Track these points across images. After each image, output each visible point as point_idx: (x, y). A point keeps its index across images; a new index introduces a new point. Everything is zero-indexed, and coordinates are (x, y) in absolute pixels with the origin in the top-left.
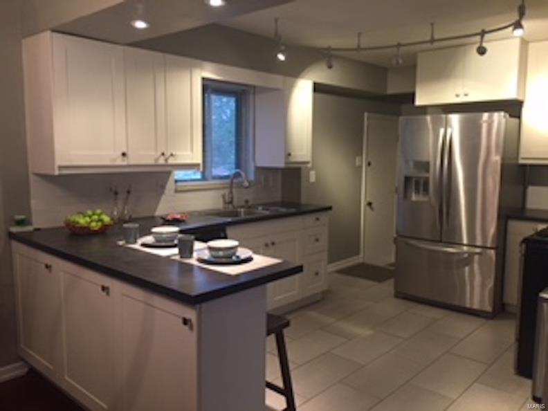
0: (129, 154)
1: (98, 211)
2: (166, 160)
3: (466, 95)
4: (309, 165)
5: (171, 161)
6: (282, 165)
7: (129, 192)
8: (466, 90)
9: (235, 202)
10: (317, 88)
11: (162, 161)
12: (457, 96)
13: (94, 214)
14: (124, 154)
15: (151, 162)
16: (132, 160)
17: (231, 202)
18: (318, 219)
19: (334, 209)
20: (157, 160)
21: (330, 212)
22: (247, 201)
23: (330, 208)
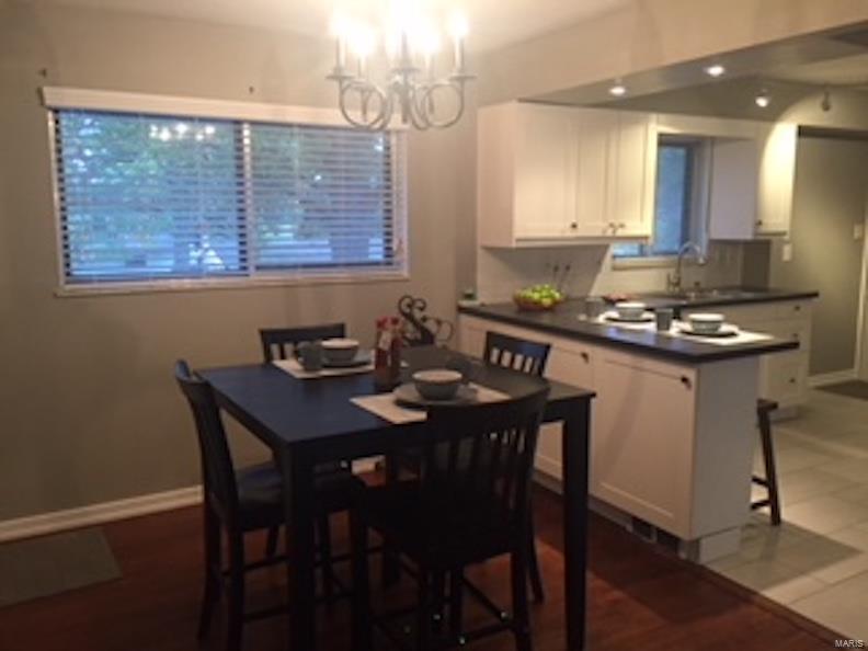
0: (579, 226)
2: (614, 232)
4: (786, 238)
5: (620, 232)
6: (749, 237)
7: (568, 268)
9: (684, 284)
10: (803, 132)
11: (609, 233)
14: (574, 226)
15: (598, 233)
16: (580, 232)
17: (678, 284)
18: (798, 308)
19: (821, 296)
20: (605, 231)
21: (815, 300)
22: (697, 284)
23: (815, 295)
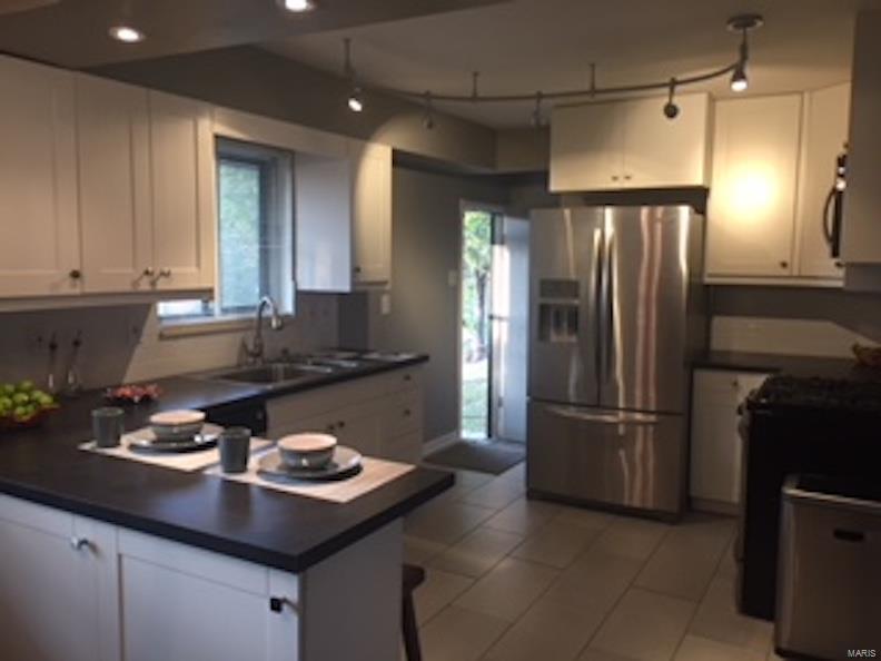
0: (86, 273)
1: (27, 384)
2: (153, 283)
3: (628, 178)
5: (162, 285)
6: (346, 287)
7: (77, 343)
8: (629, 171)
9: (267, 353)
10: (399, 159)
11: (145, 286)
12: (615, 178)
13: (18, 390)
14: (75, 275)
16: (91, 285)
18: (407, 378)
20: (136, 283)
21: (426, 366)
22: (285, 352)
23: (426, 358)
